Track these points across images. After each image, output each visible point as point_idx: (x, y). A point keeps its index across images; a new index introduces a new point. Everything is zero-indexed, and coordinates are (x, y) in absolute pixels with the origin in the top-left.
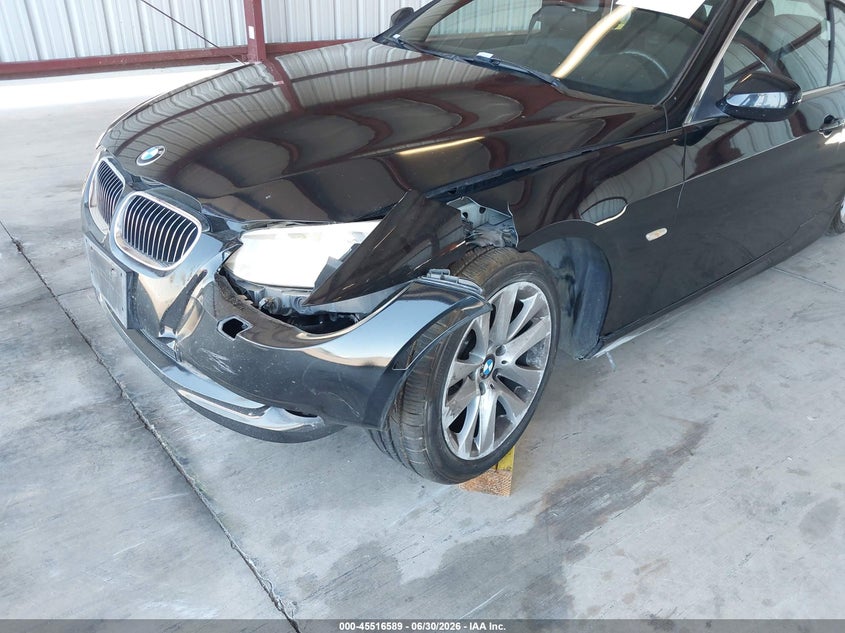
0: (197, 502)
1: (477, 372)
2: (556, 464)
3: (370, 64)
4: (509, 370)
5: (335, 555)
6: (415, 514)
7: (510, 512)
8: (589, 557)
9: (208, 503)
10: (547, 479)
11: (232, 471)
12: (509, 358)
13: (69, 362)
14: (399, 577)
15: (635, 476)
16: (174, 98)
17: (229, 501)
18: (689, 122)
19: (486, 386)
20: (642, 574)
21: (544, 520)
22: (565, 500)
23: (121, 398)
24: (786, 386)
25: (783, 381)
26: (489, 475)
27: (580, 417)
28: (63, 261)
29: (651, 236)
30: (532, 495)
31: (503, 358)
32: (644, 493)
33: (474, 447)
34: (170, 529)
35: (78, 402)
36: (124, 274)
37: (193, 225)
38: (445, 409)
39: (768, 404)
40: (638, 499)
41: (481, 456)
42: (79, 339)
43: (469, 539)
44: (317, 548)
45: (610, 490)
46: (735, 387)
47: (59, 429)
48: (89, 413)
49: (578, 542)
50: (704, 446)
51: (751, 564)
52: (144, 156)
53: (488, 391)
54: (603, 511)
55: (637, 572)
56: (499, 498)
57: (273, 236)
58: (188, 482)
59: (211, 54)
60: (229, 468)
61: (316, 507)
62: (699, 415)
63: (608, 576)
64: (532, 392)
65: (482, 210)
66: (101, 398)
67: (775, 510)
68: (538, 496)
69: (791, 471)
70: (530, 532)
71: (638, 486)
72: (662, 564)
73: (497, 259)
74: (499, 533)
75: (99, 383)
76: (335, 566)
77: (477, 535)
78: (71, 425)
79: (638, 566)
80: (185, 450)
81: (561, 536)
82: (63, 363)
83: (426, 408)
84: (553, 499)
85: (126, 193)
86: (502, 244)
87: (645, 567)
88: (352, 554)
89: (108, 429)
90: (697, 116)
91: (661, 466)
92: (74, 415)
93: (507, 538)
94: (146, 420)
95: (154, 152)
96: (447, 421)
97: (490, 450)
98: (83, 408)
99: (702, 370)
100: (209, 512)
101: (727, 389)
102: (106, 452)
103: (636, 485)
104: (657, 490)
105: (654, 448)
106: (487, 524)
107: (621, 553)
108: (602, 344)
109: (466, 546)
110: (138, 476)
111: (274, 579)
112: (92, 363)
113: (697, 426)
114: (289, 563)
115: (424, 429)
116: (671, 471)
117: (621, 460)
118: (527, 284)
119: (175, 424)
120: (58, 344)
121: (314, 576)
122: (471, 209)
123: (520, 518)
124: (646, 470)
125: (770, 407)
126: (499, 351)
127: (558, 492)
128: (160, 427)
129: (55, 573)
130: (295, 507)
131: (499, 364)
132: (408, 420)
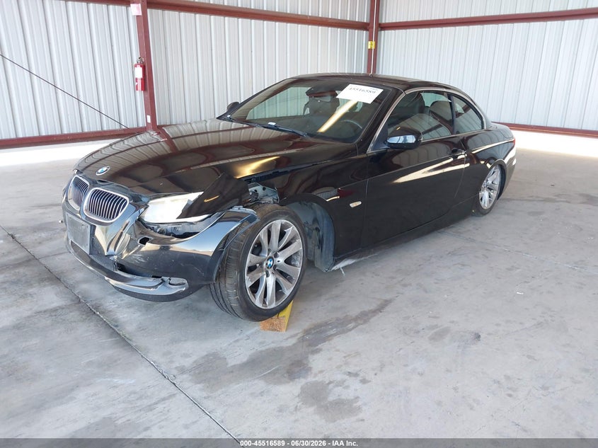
0: (124, 342)
1: (264, 265)
2: (311, 318)
3: (221, 129)
4: (281, 266)
5: (194, 358)
6: (237, 341)
7: (285, 338)
8: (322, 352)
9: (129, 342)
10: (306, 324)
11: (141, 328)
12: (281, 260)
13: (49, 288)
14: (227, 364)
15: (350, 322)
16: (113, 146)
17: (139, 341)
18: (369, 151)
19: (270, 273)
20: (347, 358)
21: (302, 340)
22: (313, 332)
23: (80, 302)
24: (436, 283)
25: (436, 281)
26: (274, 320)
27: (326, 300)
28: (40, 243)
29: (353, 205)
30: (298, 330)
31: (278, 259)
32: (353, 328)
33: (264, 302)
34: (110, 352)
35: (55, 305)
36: (89, 226)
37: (125, 200)
38: (247, 277)
39: (426, 291)
40: (350, 330)
41: (268, 308)
42: (54, 278)
43: (263, 349)
44: (186, 356)
45: (336, 327)
46: (410, 285)
47: (47, 315)
48: (63, 308)
49: (317, 347)
50: (388, 308)
51: (401, 351)
52: (99, 171)
53: (271, 275)
54: (331, 335)
55: (345, 357)
56: (280, 333)
57: (163, 202)
58: (119, 334)
59: (123, 132)
60: (140, 328)
61: (185, 341)
62: (388, 297)
63: (330, 359)
64: (296, 279)
65: (264, 189)
66: (69, 302)
67: (418, 332)
68: (301, 331)
69: (430, 317)
70: (294, 345)
71: (351, 326)
72: (357, 354)
73: (269, 208)
74: (279, 346)
75: (67, 296)
76: (195, 362)
77: (267, 347)
78: (54, 314)
79: (345, 355)
80: (116, 321)
81: (310, 345)
82: (45, 288)
83: (236, 274)
84: (307, 332)
85: (90, 189)
86: (272, 202)
87: (349, 355)
88: (203, 358)
89: (74, 315)
90: (374, 148)
91: (364, 317)
92: (55, 310)
93: (282, 347)
94: (95, 311)
95: (105, 169)
96: (249, 284)
97: (273, 305)
98: (59, 307)
99: (393, 278)
100: (129, 345)
101: (405, 286)
102: (73, 324)
103: (350, 325)
104: (359, 327)
105: (362, 310)
106: (273, 342)
107: (338, 350)
108: (336, 262)
109: (261, 352)
110: (91, 333)
111: (163, 368)
112: (62, 288)
113: (386, 301)
114: (171, 362)
115: (236, 286)
116: (370, 319)
117: (345, 315)
118: (285, 221)
119: (110, 311)
120: (41, 280)
121: (184, 366)
122: (259, 188)
123: (290, 340)
124: (356, 319)
125: (426, 292)
126: (276, 256)
127: (310, 329)
128: (102, 313)
129: (50, 371)
130: (174, 341)
131: (276, 263)
132: (229, 281)
